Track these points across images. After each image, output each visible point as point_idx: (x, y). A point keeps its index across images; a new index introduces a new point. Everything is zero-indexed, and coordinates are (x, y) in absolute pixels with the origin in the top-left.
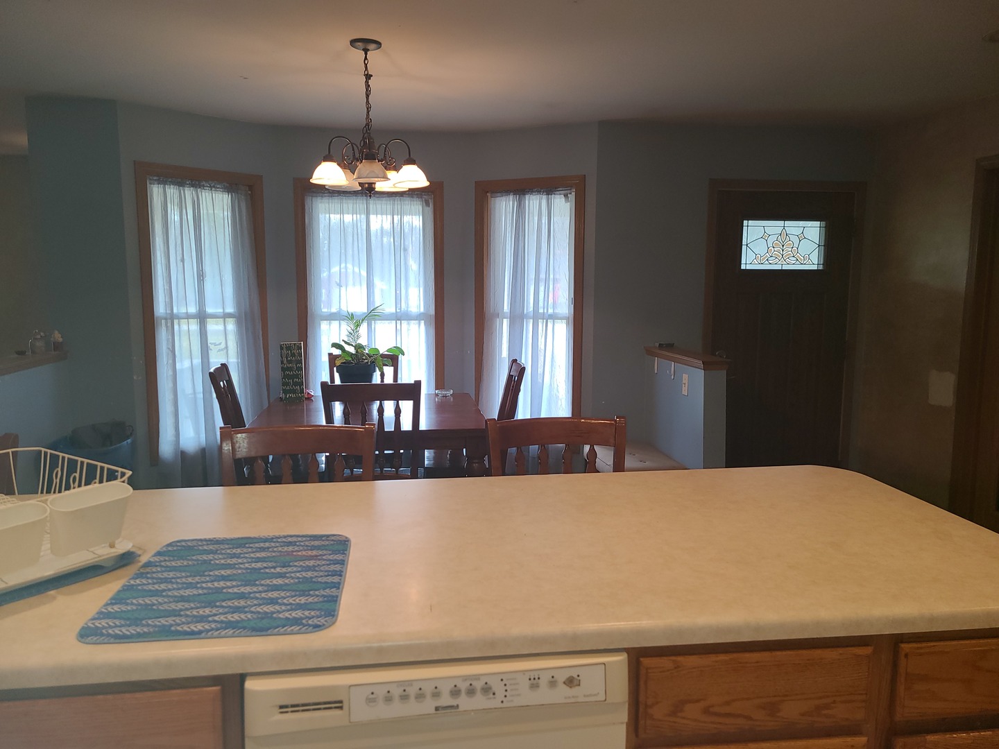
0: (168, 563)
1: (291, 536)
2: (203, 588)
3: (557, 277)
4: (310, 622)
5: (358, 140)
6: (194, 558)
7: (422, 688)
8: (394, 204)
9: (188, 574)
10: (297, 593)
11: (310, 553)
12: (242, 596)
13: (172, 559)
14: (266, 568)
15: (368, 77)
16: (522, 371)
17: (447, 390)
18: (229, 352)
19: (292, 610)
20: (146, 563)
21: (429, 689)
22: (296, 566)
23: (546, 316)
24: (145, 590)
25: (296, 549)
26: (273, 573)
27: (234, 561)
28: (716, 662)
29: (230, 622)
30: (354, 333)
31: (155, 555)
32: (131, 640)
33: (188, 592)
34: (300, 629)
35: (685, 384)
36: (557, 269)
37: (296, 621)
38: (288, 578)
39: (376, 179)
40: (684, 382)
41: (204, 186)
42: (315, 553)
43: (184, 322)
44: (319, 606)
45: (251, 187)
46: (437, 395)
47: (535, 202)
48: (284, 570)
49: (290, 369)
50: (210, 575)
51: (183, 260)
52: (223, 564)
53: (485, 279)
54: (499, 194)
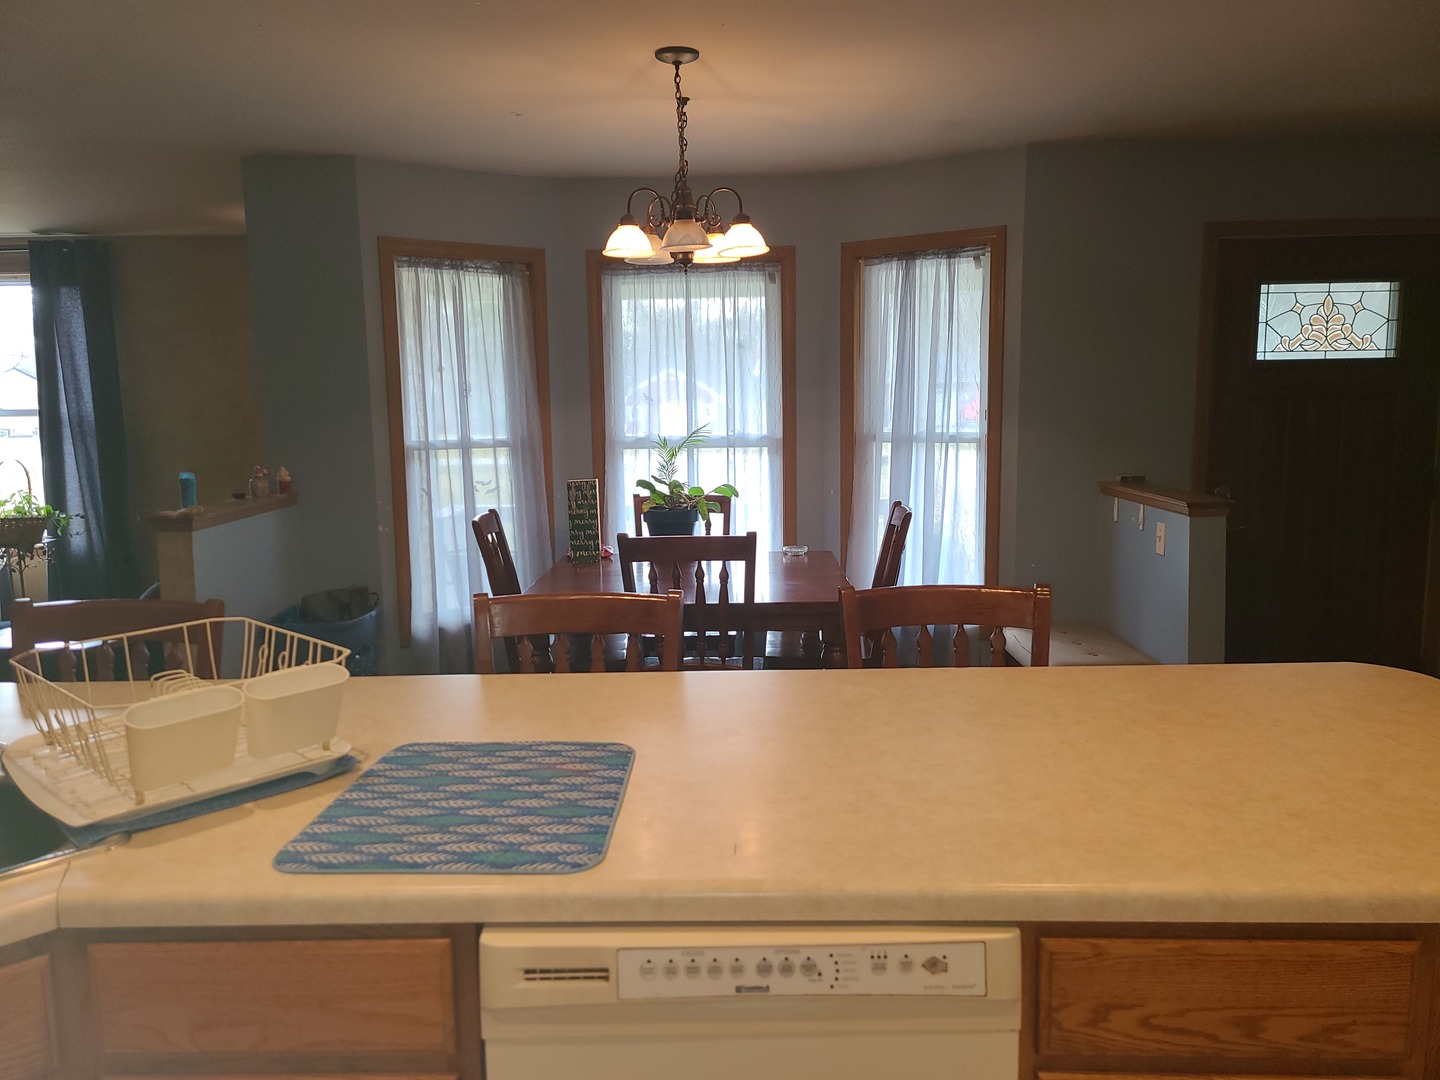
0: (394, 773)
1: (556, 743)
2: (434, 807)
3: (963, 380)
4: (568, 859)
5: (668, 192)
6: (427, 767)
7: (718, 959)
8: (724, 282)
9: (418, 788)
10: (556, 820)
11: (578, 767)
12: (484, 820)
13: (399, 767)
14: (518, 784)
15: (683, 101)
16: (907, 518)
17: (800, 548)
18: (501, 493)
19: (546, 841)
20: (368, 772)
21: (726, 961)
22: (558, 784)
23: (946, 438)
24: (362, 807)
25: (561, 760)
26: (526, 792)
27: (479, 773)
28: (1160, 950)
29: (464, 853)
30: (667, 467)
31: (379, 762)
32: (336, 871)
33: (415, 812)
34: (555, 868)
35: (1160, 537)
36: (962, 368)
37: (551, 857)
38: (546, 799)
39: (694, 247)
40: (1158, 535)
41: (467, 267)
42: (584, 767)
43: (443, 453)
44: (583, 838)
45: (529, 266)
46: (785, 554)
47: (929, 269)
48: (542, 788)
49: (581, 517)
50: (445, 791)
51: (441, 369)
52: (464, 777)
53: (855, 385)
54: (876, 261)
